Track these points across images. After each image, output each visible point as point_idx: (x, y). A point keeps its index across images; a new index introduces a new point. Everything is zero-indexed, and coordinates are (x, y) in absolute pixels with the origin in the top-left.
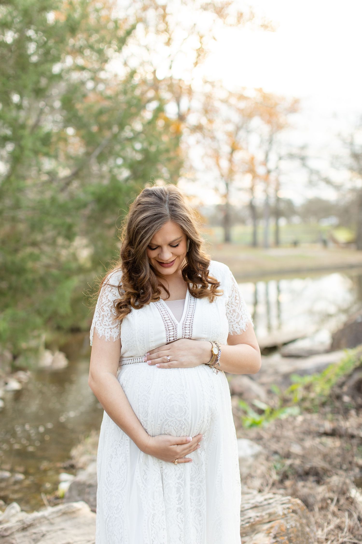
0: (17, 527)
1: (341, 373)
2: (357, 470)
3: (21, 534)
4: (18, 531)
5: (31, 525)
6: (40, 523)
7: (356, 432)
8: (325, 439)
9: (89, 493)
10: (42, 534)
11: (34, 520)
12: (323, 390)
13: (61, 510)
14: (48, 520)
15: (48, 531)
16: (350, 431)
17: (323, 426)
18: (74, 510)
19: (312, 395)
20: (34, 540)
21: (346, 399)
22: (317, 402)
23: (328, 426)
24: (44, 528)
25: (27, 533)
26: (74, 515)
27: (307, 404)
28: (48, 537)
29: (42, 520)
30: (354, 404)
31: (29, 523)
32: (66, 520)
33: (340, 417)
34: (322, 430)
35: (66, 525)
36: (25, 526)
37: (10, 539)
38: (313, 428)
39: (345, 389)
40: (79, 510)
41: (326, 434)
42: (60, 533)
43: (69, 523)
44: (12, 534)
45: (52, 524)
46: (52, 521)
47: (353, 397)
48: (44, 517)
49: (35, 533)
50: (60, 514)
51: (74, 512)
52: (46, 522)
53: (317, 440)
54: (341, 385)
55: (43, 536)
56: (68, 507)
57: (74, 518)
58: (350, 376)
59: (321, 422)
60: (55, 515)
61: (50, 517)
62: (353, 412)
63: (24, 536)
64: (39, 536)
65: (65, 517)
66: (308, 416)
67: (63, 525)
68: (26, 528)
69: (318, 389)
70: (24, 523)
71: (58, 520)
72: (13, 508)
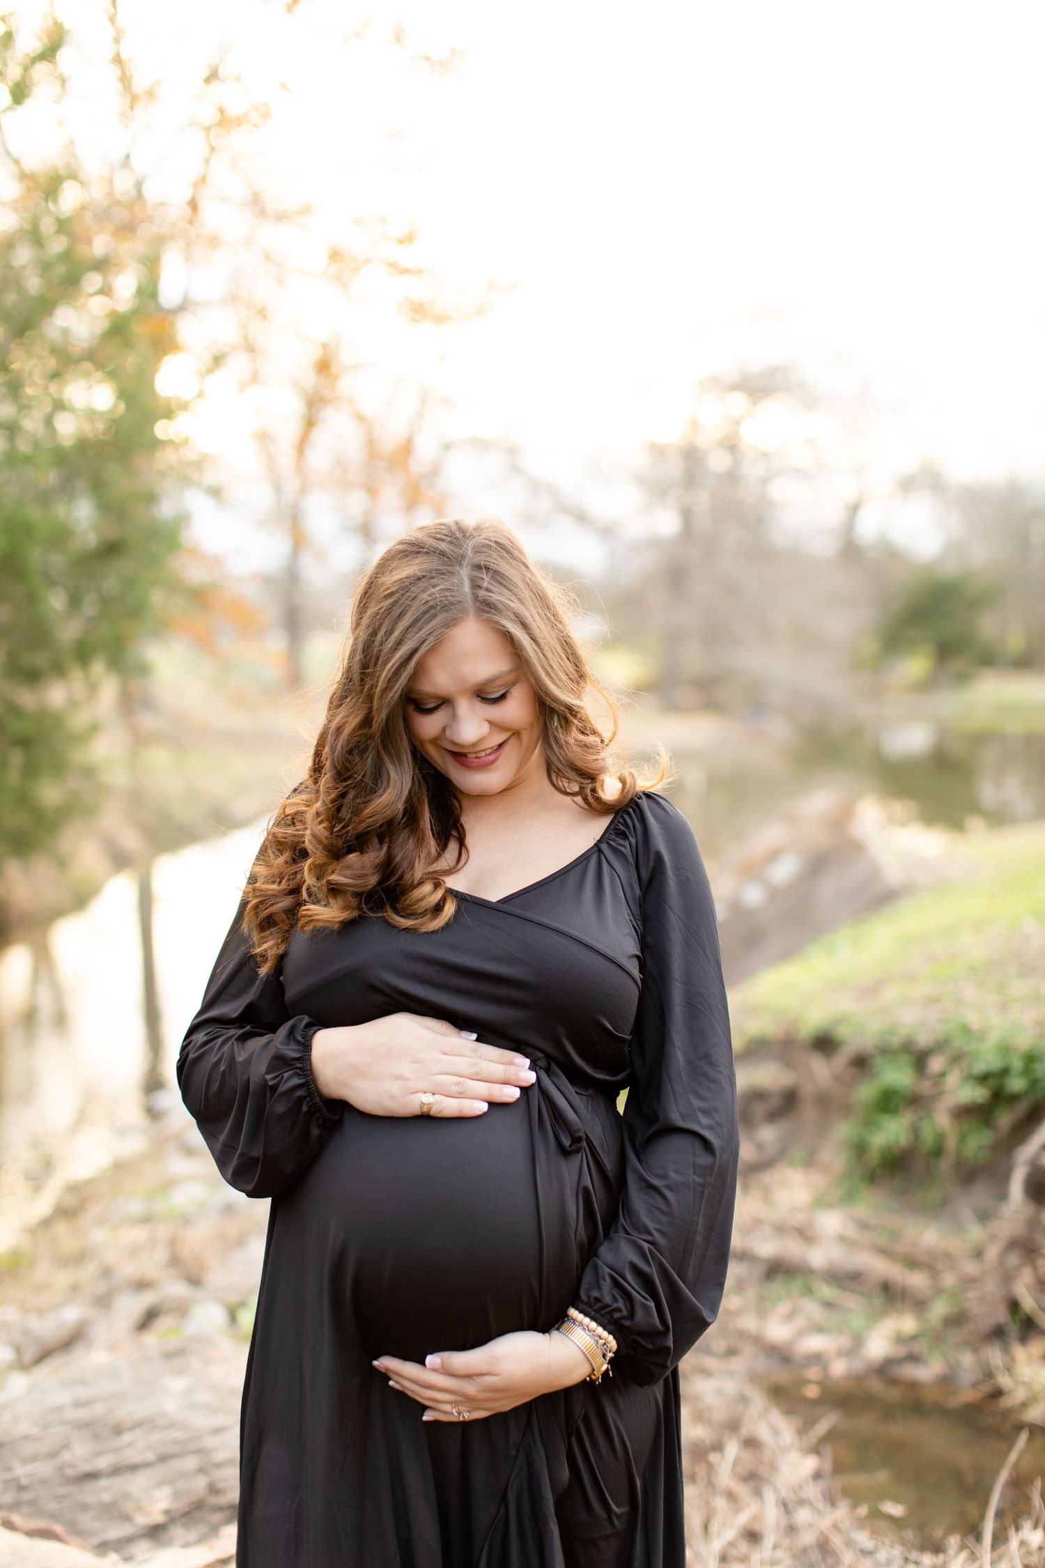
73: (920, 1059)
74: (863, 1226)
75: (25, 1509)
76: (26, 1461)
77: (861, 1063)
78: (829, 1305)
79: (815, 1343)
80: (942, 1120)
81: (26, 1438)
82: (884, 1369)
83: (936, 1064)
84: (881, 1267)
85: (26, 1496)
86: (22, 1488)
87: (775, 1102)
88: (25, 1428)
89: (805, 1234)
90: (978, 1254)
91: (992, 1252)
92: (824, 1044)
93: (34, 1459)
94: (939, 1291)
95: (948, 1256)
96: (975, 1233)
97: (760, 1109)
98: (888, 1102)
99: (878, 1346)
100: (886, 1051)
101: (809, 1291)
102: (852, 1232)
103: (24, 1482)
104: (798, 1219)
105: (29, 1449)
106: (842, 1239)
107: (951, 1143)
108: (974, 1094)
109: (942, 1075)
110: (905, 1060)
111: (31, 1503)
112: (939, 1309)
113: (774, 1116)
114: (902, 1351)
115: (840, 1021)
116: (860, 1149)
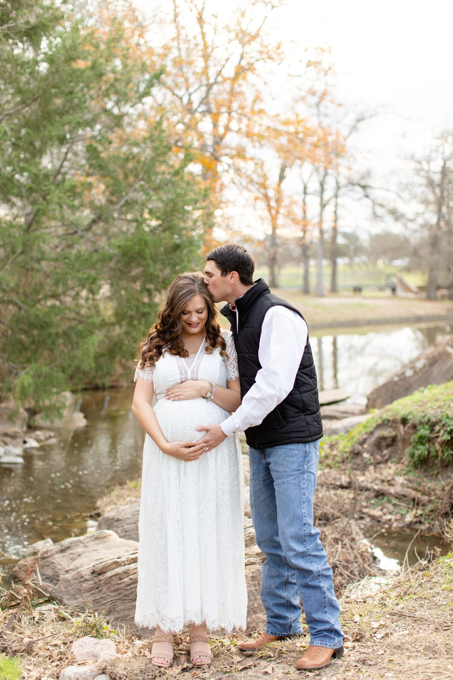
0: (57, 550)
1: (364, 431)
2: (368, 519)
3: (60, 555)
4: (57, 552)
5: (68, 548)
6: (76, 545)
7: (370, 486)
8: (339, 492)
9: (117, 526)
10: (78, 554)
11: (71, 543)
12: (345, 447)
13: (94, 535)
14: (83, 543)
15: (83, 552)
16: (364, 484)
17: (340, 479)
18: (105, 535)
19: (335, 452)
20: (71, 559)
21: (366, 455)
22: (338, 459)
23: (344, 480)
24: (80, 550)
25: (66, 554)
26: (106, 540)
27: (329, 461)
28: (84, 556)
29: (78, 543)
30: (373, 461)
31: (67, 546)
32: (98, 544)
33: (359, 473)
34: (338, 483)
35: (100, 547)
36: (64, 548)
37: (51, 560)
38: (330, 480)
39: (366, 446)
40: (110, 535)
41: (342, 487)
42: (93, 552)
43: (101, 546)
44: (52, 555)
45: (86, 547)
46: (87, 544)
47: (372, 455)
48: (80, 541)
49: (72, 554)
50: (93, 539)
51: (105, 537)
52: (81, 545)
53: (332, 492)
54: (362, 443)
55: (79, 555)
56: (99, 533)
57: (105, 542)
58: (372, 433)
59: (338, 476)
60: (89, 540)
61: (84, 541)
62: (371, 468)
63: (63, 556)
64: (76, 556)
65: (98, 541)
66: (327, 470)
67: (96, 547)
68: (64, 550)
69: (341, 446)
70: (62, 546)
71: (92, 543)
72: (48, 542)
73: (432, 426)
74: (409, 480)
75: (127, 537)
76: (128, 525)
77: (414, 427)
78: (394, 505)
79: (389, 517)
80: (438, 447)
81: (128, 518)
82: (410, 525)
83: (437, 428)
84: (413, 493)
85: (127, 533)
86: (126, 531)
87: (389, 441)
88: (128, 516)
89: (390, 483)
90: (443, 490)
91: (447, 488)
92: (404, 421)
93: (130, 524)
94: (430, 501)
95: (434, 490)
96: (443, 483)
97: (384, 443)
98: (422, 440)
99: (409, 518)
100: (421, 423)
101: (389, 501)
102: (405, 482)
103: (127, 530)
104: (389, 478)
105: (129, 521)
106: (402, 485)
107: (440, 454)
108: (447, 437)
109: (439, 432)
110: (427, 427)
111: (129, 535)
112: (430, 507)
113: (388, 446)
114: (415, 520)
115: (410, 413)
116: (412, 456)
